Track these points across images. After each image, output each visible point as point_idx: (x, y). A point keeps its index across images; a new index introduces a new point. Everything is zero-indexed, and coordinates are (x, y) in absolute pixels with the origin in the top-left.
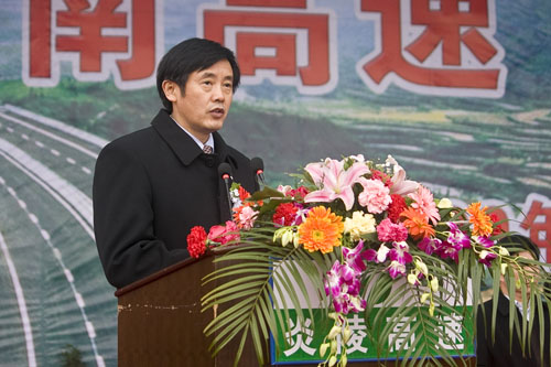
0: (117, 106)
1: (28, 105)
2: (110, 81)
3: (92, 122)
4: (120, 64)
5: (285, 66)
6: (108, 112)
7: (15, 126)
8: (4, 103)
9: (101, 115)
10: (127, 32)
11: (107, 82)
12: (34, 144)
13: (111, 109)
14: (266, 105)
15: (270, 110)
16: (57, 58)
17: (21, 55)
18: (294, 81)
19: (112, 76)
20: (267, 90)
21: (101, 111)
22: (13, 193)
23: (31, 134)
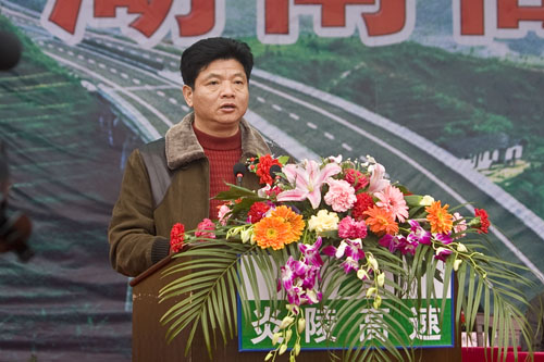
0: (362, 64)
1: (264, 65)
2: (355, 37)
3: (335, 82)
4: (365, 16)
6: (353, 72)
9: (345, 75)
11: (352, 37)
12: (271, 107)
13: (357, 67)
14: (531, 61)
15: (535, 67)
16: (295, 11)
17: (255, 10)
19: (357, 31)
20: (532, 44)
21: (344, 70)
23: (268, 96)
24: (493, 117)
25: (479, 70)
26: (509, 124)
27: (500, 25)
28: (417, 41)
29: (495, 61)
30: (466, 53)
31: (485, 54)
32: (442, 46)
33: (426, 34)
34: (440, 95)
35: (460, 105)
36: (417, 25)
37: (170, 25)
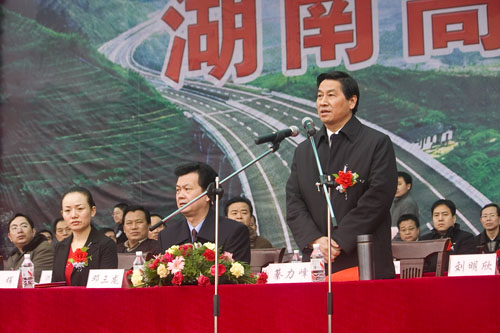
1: (286, 90)
2: (342, 65)
4: (347, 51)
5: (470, 36)
7: (279, 106)
8: (271, 90)
10: (352, 27)
11: (340, 66)
12: (292, 118)
14: (457, 69)
15: (460, 73)
16: (305, 52)
17: (280, 54)
18: (478, 47)
19: (343, 61)
20: (458, 57)
22: (279, 156)
23: (291, 111)
24: (433, 112)
25: (422, 79)
26: (443, 116)
27: (436, 46)
28: (381, 64)
29: (433, 72)
30: (413, 69)
31: (425, 68)
32: (397, 66)
33: (386, 58)
34: (397, 100)
35: (410, 105)
36: (380, 53)
37: (231, 71)
